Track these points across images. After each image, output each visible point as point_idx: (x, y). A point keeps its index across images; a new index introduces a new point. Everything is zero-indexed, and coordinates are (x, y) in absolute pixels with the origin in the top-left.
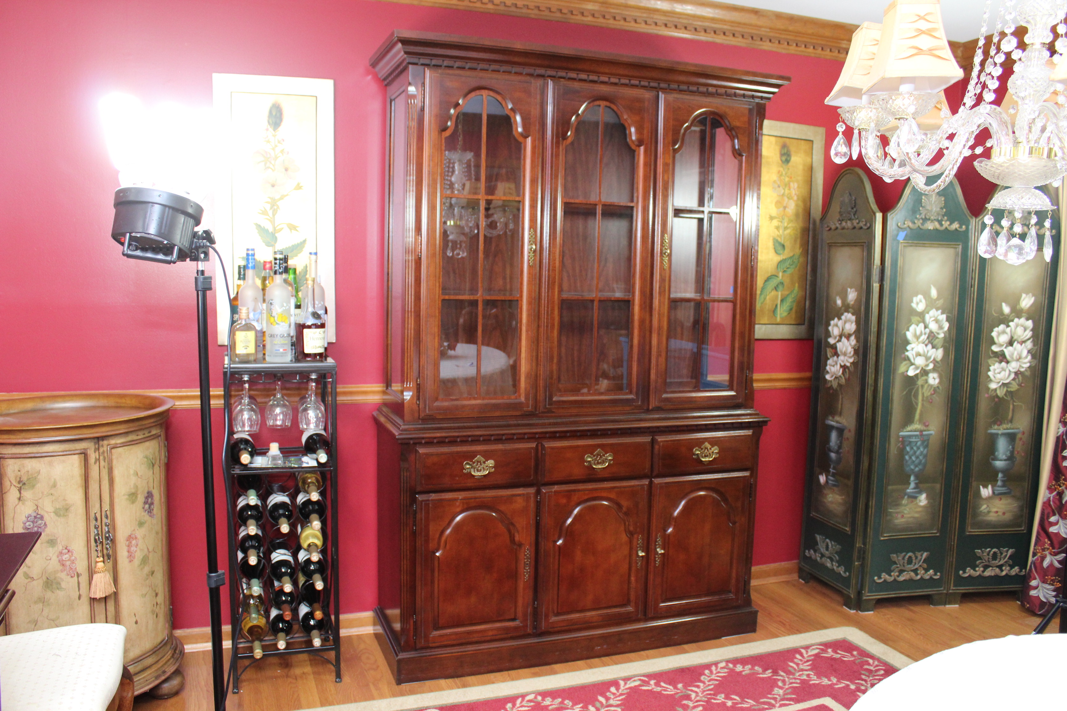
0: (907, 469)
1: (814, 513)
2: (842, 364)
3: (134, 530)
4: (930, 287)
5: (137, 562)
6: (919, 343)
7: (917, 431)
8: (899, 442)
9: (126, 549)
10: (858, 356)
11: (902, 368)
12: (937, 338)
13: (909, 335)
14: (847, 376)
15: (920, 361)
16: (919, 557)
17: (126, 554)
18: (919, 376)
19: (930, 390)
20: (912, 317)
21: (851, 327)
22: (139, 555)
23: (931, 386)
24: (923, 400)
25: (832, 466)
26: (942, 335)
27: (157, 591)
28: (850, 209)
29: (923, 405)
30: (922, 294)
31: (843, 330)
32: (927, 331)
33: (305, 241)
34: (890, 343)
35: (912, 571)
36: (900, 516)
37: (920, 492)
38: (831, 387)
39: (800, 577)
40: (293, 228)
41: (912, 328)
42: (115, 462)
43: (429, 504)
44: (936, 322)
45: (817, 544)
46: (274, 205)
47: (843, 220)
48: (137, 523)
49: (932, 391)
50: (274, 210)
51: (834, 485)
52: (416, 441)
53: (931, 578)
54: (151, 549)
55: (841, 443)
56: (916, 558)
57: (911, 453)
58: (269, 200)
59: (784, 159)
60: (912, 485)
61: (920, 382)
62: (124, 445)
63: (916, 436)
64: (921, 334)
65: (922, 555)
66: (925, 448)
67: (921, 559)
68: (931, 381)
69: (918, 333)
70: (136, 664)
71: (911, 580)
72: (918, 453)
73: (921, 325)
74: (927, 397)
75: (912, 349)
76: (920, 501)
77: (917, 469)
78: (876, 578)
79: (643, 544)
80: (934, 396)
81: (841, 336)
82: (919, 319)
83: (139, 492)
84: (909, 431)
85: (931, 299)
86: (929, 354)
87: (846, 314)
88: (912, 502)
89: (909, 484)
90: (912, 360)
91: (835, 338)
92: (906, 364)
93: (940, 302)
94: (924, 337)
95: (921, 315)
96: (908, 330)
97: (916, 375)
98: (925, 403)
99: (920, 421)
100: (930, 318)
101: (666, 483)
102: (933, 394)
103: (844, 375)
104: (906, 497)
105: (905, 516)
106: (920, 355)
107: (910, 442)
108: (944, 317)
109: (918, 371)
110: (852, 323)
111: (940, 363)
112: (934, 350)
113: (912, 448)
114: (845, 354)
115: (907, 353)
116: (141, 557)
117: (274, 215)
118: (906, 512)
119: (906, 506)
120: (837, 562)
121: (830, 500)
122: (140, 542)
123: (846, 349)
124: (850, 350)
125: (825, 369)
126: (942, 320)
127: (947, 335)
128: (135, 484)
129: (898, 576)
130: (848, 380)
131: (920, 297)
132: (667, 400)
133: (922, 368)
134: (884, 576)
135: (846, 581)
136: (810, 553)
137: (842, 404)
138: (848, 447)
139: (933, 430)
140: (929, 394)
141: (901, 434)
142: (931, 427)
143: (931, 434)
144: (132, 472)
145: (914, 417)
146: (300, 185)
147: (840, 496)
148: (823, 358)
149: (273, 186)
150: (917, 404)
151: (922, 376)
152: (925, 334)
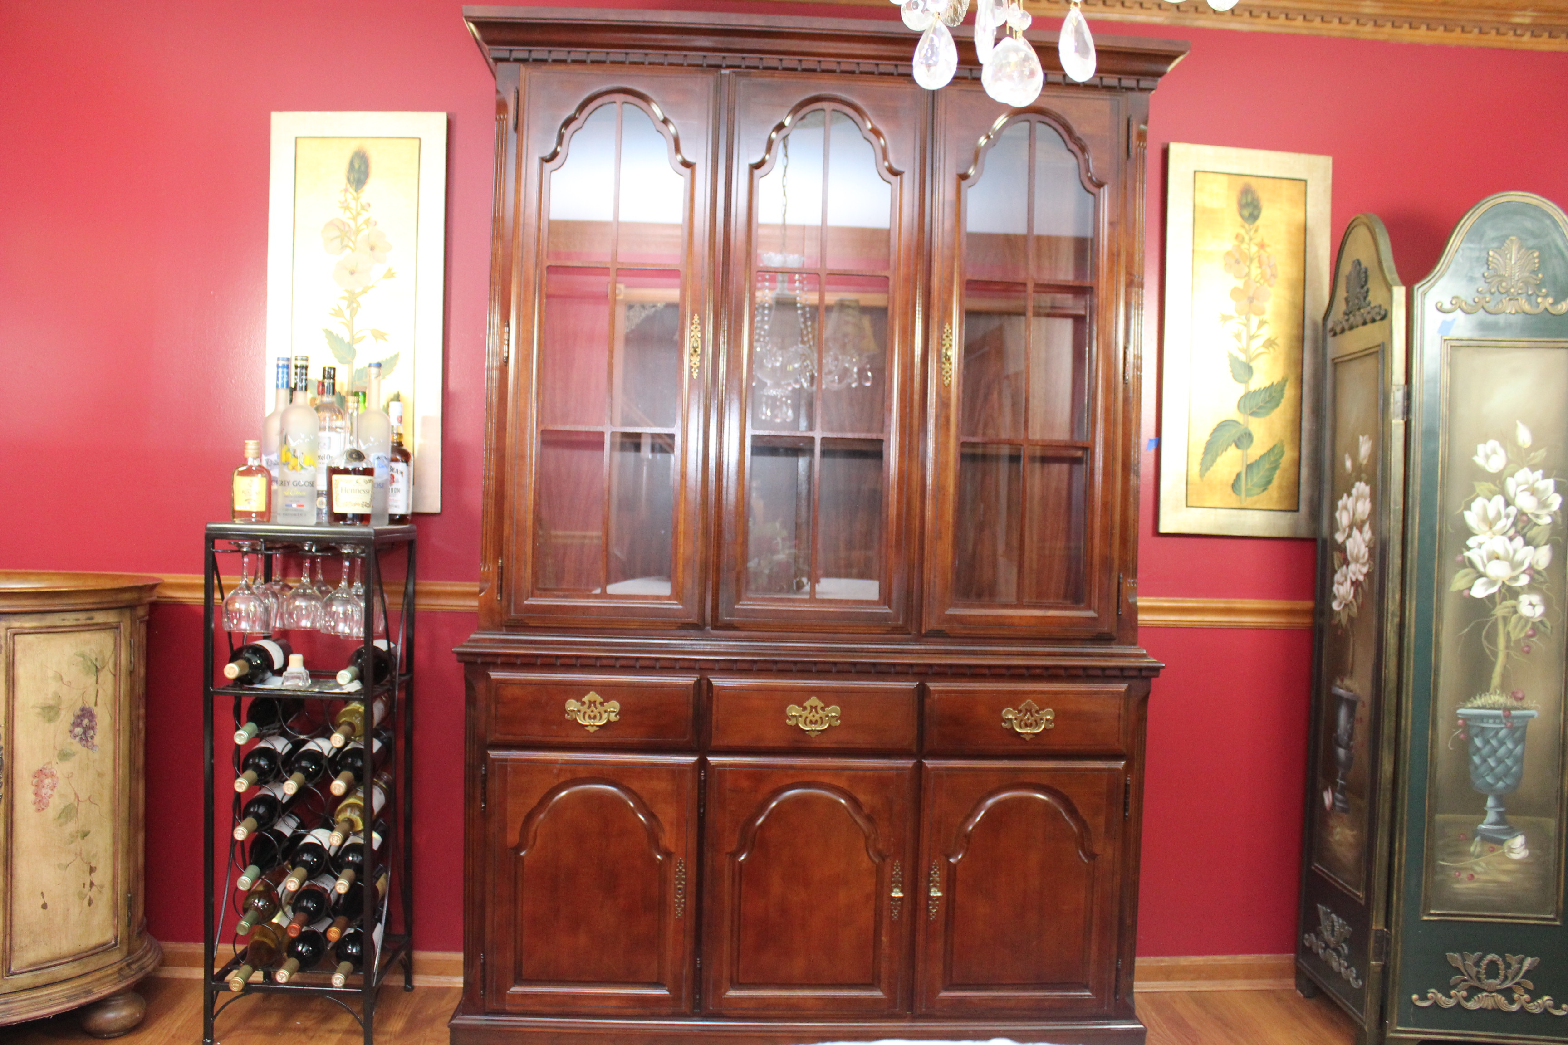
0: (1478, 782)
1: (1316, 865)
2: (1354, 579)
3: (50, 763)
4: (1516, 426)
5: (51, 812)
6: (1494, 534)
7: (1499, 709)
8: (1458, 727)
9: (32, 789)
10: (1374, 561)
11: (1458, 582)
12: (1536, 524)
13: (1472, 518)
14: (1360, 600)
15: (1499, 571)
16: (1515, 966)
17: (32, 797)
18: (1498, 599)
19: (1525, 626)
20: (1476, 484)
21: (1364, 508)
22: (56, 804)
23: (1527, 620)
24: (1507, 647)
25: (1340, 775)
26: (1546, 520)
27: (93, 865)
28: (1358, 290)
29: (1508, 656)
30: (1497, 439)
31: (1354, 514)
32: (1512, 510)
33: (397, 356)
34: (1429, 532)
35: (1499, 991)
36: (1464, 876)
37: (1512, 832)
38: (1339, 624)
39: (1298, 986)
40: (379, 335)
41: (1478, 504)
42: (19, 656)
43: (506, 766)
44: (1532, 494)
45: (1320, 924)
46: (352, 302)
47: (1351, 313)
48: (57, 752)
49: (1528, 630)
50: (353, 308)
51: (1343, 810)
52: (488, 659)
53: (1546, 1011)
54: (83, 796)
55: (1352, 728)
56: (1508, 966)
57: (1486, 751)
58: (347, 295)
59: (1246, 213)
60: (1491, 816)
61: (1500, 611)
62: (35, 631)
63: (1495, 717)
64: (1498, 517)
65: (1521, 962)
66: (1516, 743)
67: (1520, 969)
68: (1525, 610)
69: (1491, 514)
70: (38, 972)
71: (1497, 1011)
72: (1502, 751)
73: (1499, 500)
74: (1518, 641)
75: (1480, 546)
76: (1511, 850)
77: (1501, 784)
78: (1415, 997)
79: (902, 876)
80: (1534, 639)
81: (1351, 527)
82: (1493, 487)
83: (63, 706)
84: (1479, 708)
85: (1519, 448)
86: (1518, 557)
87: (1357, 484)
88: (1493, 850)
89: (1485, 813)
90: (1480, 567)
91: (1344, 531)
92: (1466, 575)
93: (1540, 455)
94: (1505, 523)
95: (1498, 481)
96: (1468, 508)
97: (1491, 597)
98: (1512, 653)
99: (1504, 688)
100: (1518, 485)
101: (947, 769)
102: (1533, 636)
103: (1356, 601)
104: (1477, 839)
105: (1476, 876)
106: (1498, 558)
107: (1483, 729)
108: (1550, 483)
109: (1494, 590)
110: (1365, 499)
111: (1545, 574)
112: (1531, 548)
113: (1487, 742)
114: (1357, 560)
115: (1467, 554)
116: (62, 807)
117: (352, 317)
118: (1478, 869)
119: (1479, 856)
120: (1347, 959)
121: (1337, 837)
122: (61, 784)
123: (1359, 551)
124: (1364, 551)
125: (1331, 591)
126: (1546, 489)
127: (1559, 520)
128: (55, 693)
129: (1467, 999)
130: (1361, 608)
131: (1493, 444)
132: (955, 618)
133: (1503, 583)
134: (1433, 993)
135: (1358, 997)
136: (1310, 939)
137: (1353, 656)
138: (1361, 734)
139: (1535, 708)
140: (1522, 635)
141: (1459, 711)
142: (1527, 702)
143: (1532, 716)
144: (50, 673)
145: (1489, 678)
146: (392, 272)
147: (1352, 830)
148: (1328, 573)
149: (352, 273)
150: (1495, 654)
151: (1504, 599)
152: (1508, 516)
